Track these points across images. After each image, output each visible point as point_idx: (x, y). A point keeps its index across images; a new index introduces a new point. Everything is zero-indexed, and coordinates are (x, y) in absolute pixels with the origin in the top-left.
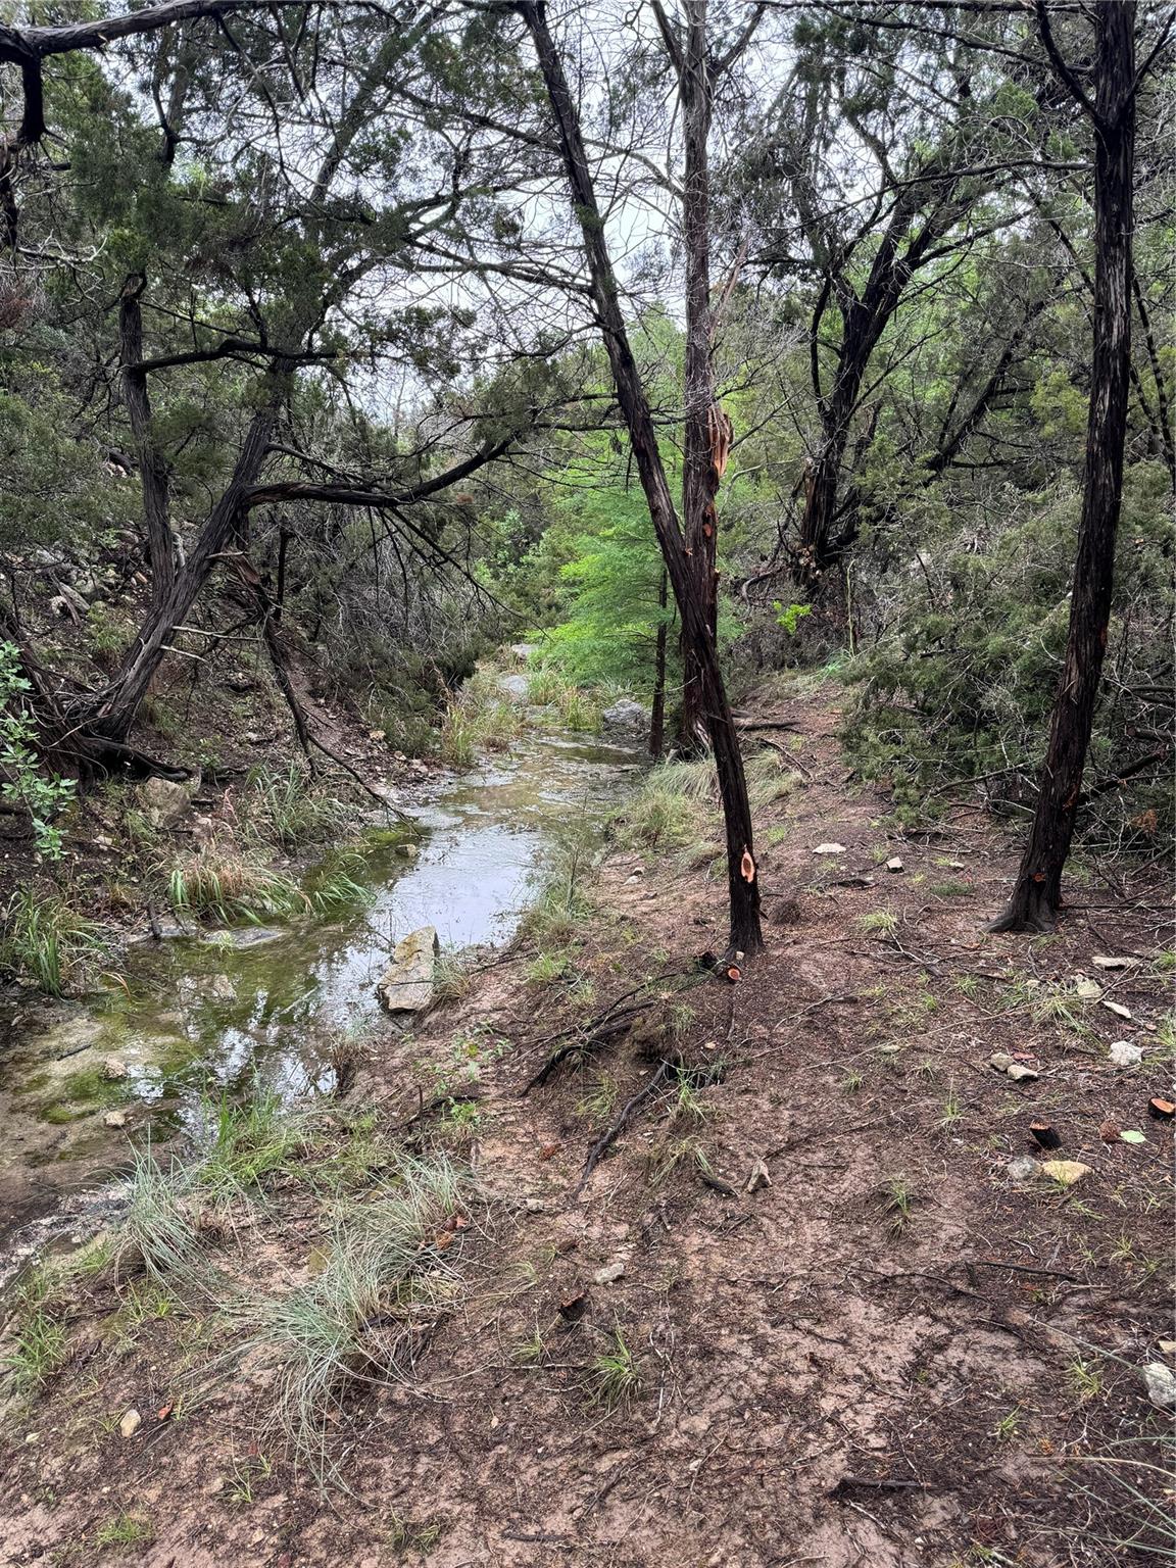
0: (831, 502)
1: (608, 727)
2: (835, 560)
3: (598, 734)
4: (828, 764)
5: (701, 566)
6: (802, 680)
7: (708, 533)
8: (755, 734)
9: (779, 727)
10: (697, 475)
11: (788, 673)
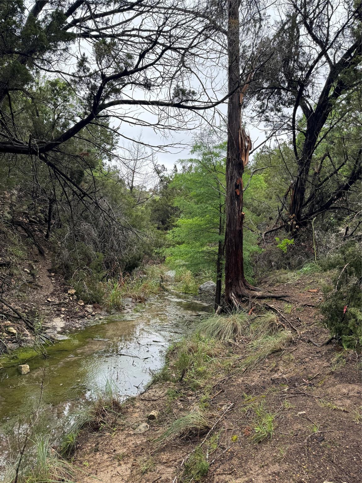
0: (302, 198)
1: (201, 293)
2: (305, 224)
3: (195, 296)
4: (309, 324)
5: (234, 210)
6: (290, 275)
7: (238, 194)
8: (263, 301)
9: (277, 298)
10: (233, 165)
11: (283, 271)
